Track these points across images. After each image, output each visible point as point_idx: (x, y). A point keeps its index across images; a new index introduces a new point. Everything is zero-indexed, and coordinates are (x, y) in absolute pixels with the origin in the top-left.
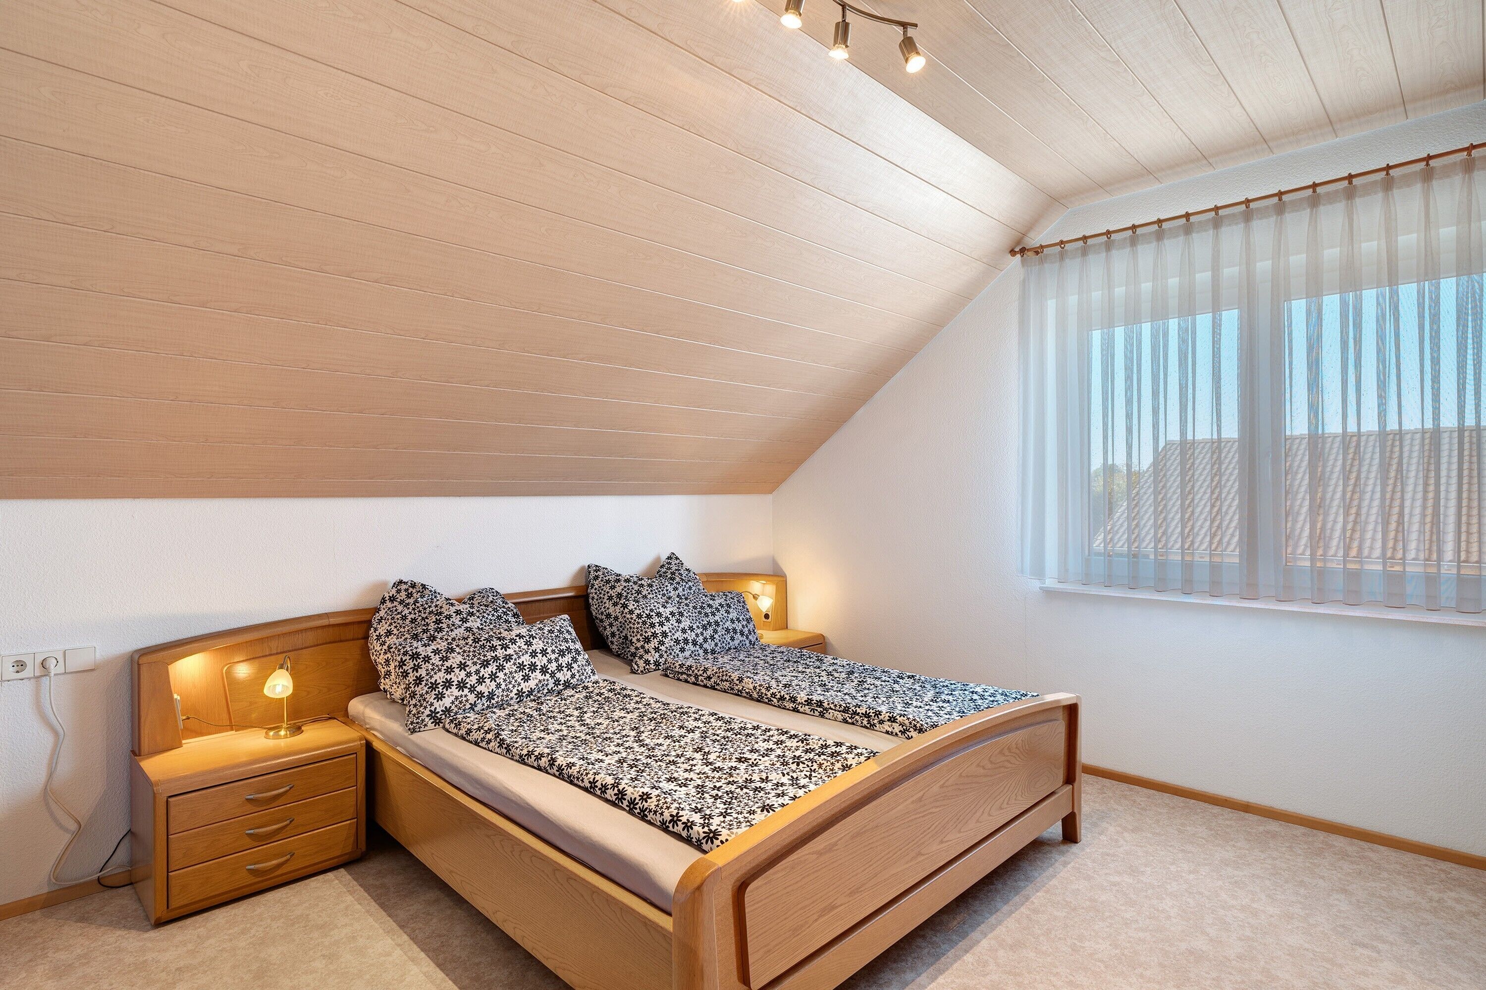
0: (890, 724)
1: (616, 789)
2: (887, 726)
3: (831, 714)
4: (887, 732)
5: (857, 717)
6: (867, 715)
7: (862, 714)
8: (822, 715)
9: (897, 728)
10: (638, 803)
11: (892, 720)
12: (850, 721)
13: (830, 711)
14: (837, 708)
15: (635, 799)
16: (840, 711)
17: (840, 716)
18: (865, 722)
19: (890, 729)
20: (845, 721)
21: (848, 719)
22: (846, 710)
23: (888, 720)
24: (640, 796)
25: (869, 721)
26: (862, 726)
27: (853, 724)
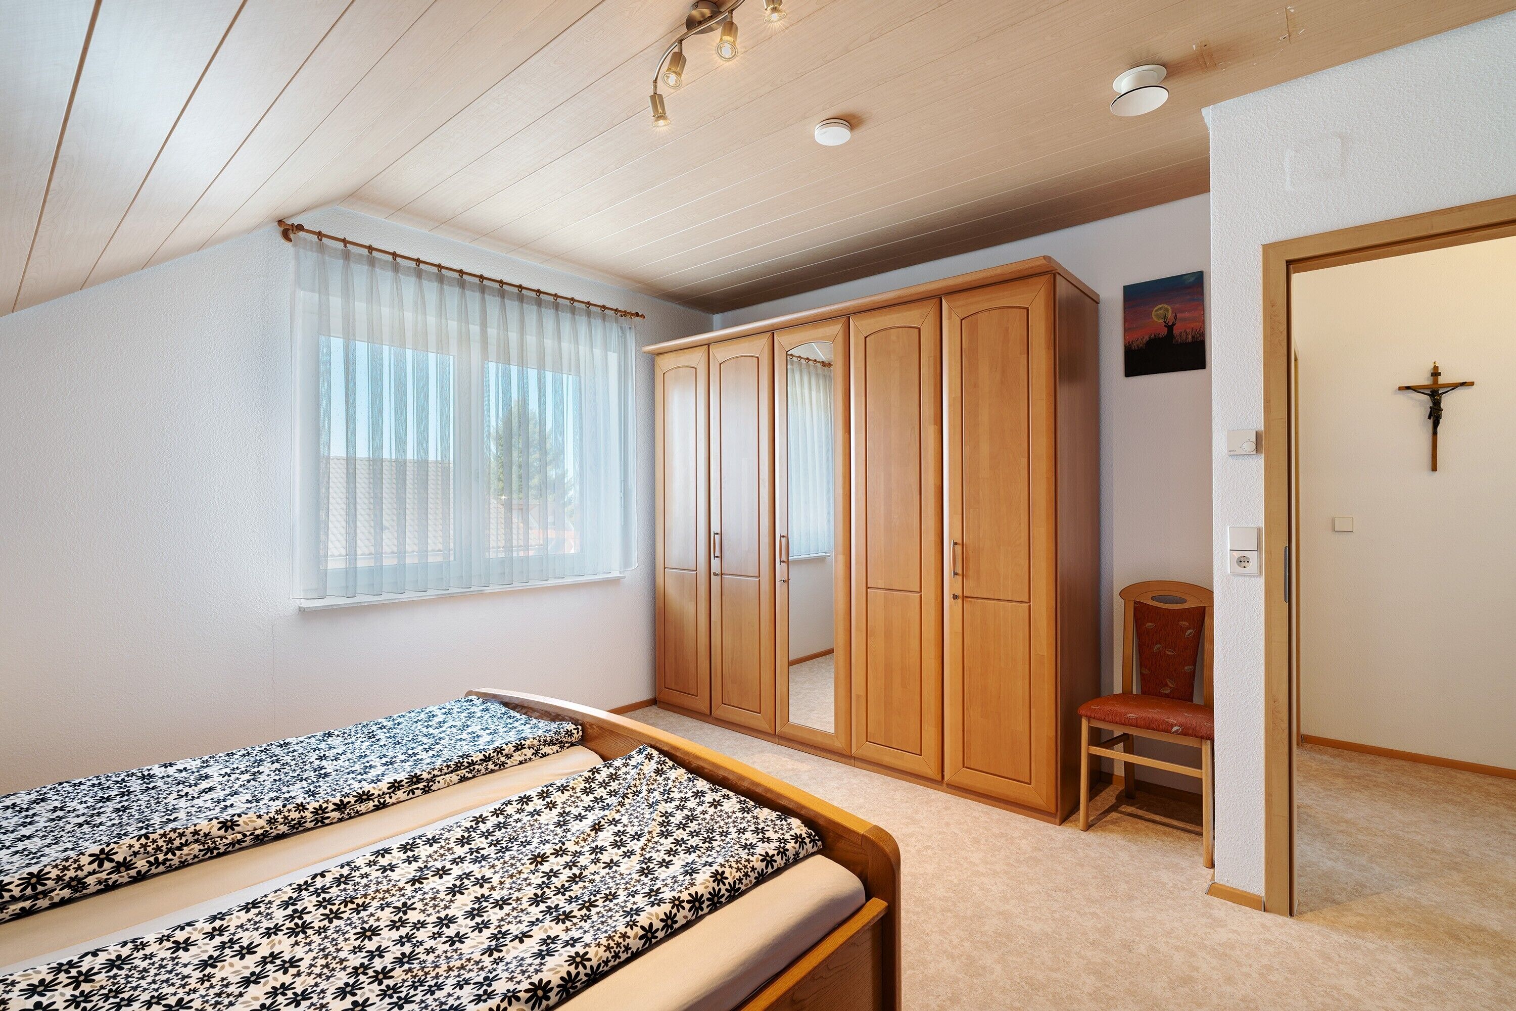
0: (519, 752)
1: (684, 904)
2: (517, 757)
3: (442, 782)
4: (521, 763)
5: (477, 767)
6: (487, 759)
7: (481, 760)
8: (427, 790)
9: (529, 753)
10: (720, 890)
11: (519, 748)
12: (470, 775)
13: (438, 779)
14: (445, 771)
15: (714, 889)
16: (452, 772)
17: (454, 777)
18: (491, 766)
19: (522, 758)
20: (463, 779)
21: (467, 775)
22: (458, 766)
23: (514, 751)
24: (714, 881)
25: (494, 763)
26: (490, 773)
27: (474, 777)
